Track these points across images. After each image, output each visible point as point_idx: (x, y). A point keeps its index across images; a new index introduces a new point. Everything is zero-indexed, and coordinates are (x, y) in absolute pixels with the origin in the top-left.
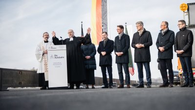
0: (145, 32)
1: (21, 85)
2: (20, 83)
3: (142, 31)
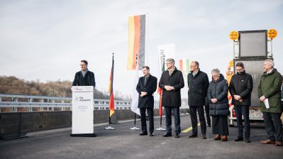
0: (176, 71)
1: (41, 128)
2: (41, 127)
3: (173, 70)
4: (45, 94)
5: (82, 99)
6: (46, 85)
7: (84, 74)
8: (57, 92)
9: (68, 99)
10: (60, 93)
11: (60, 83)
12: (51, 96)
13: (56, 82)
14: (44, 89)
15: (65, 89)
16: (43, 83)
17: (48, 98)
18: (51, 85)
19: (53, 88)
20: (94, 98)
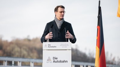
4: (9, 55)
5: (55, 60)
6: (11, 43)
7: (59, 25)
8: (25, 52)
9: (38, 61)
10: (29, 55)
11: (29, 40)
12: (18, 57)
13: (25, 40)
14: (9, 49)
15: (35, 49)
16: (6, 41)
17: (13, 60)
18: (17, 43)
19: (20, 48)
20: (73, 60)
